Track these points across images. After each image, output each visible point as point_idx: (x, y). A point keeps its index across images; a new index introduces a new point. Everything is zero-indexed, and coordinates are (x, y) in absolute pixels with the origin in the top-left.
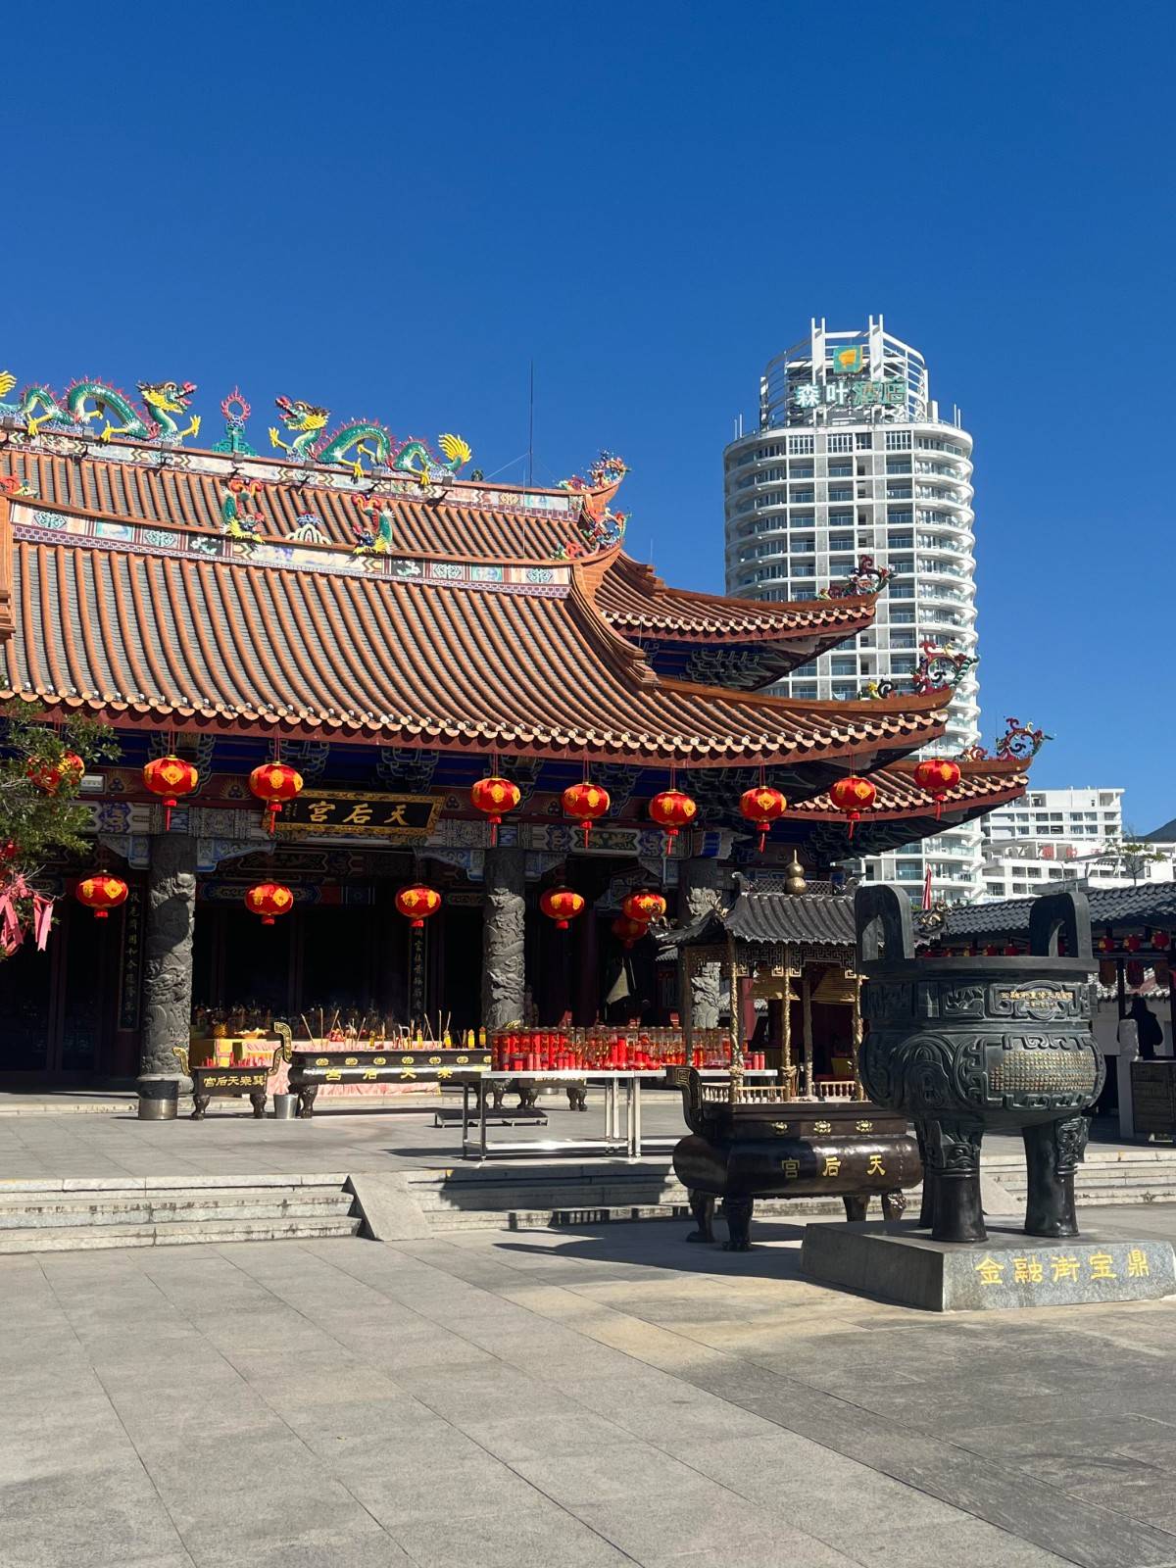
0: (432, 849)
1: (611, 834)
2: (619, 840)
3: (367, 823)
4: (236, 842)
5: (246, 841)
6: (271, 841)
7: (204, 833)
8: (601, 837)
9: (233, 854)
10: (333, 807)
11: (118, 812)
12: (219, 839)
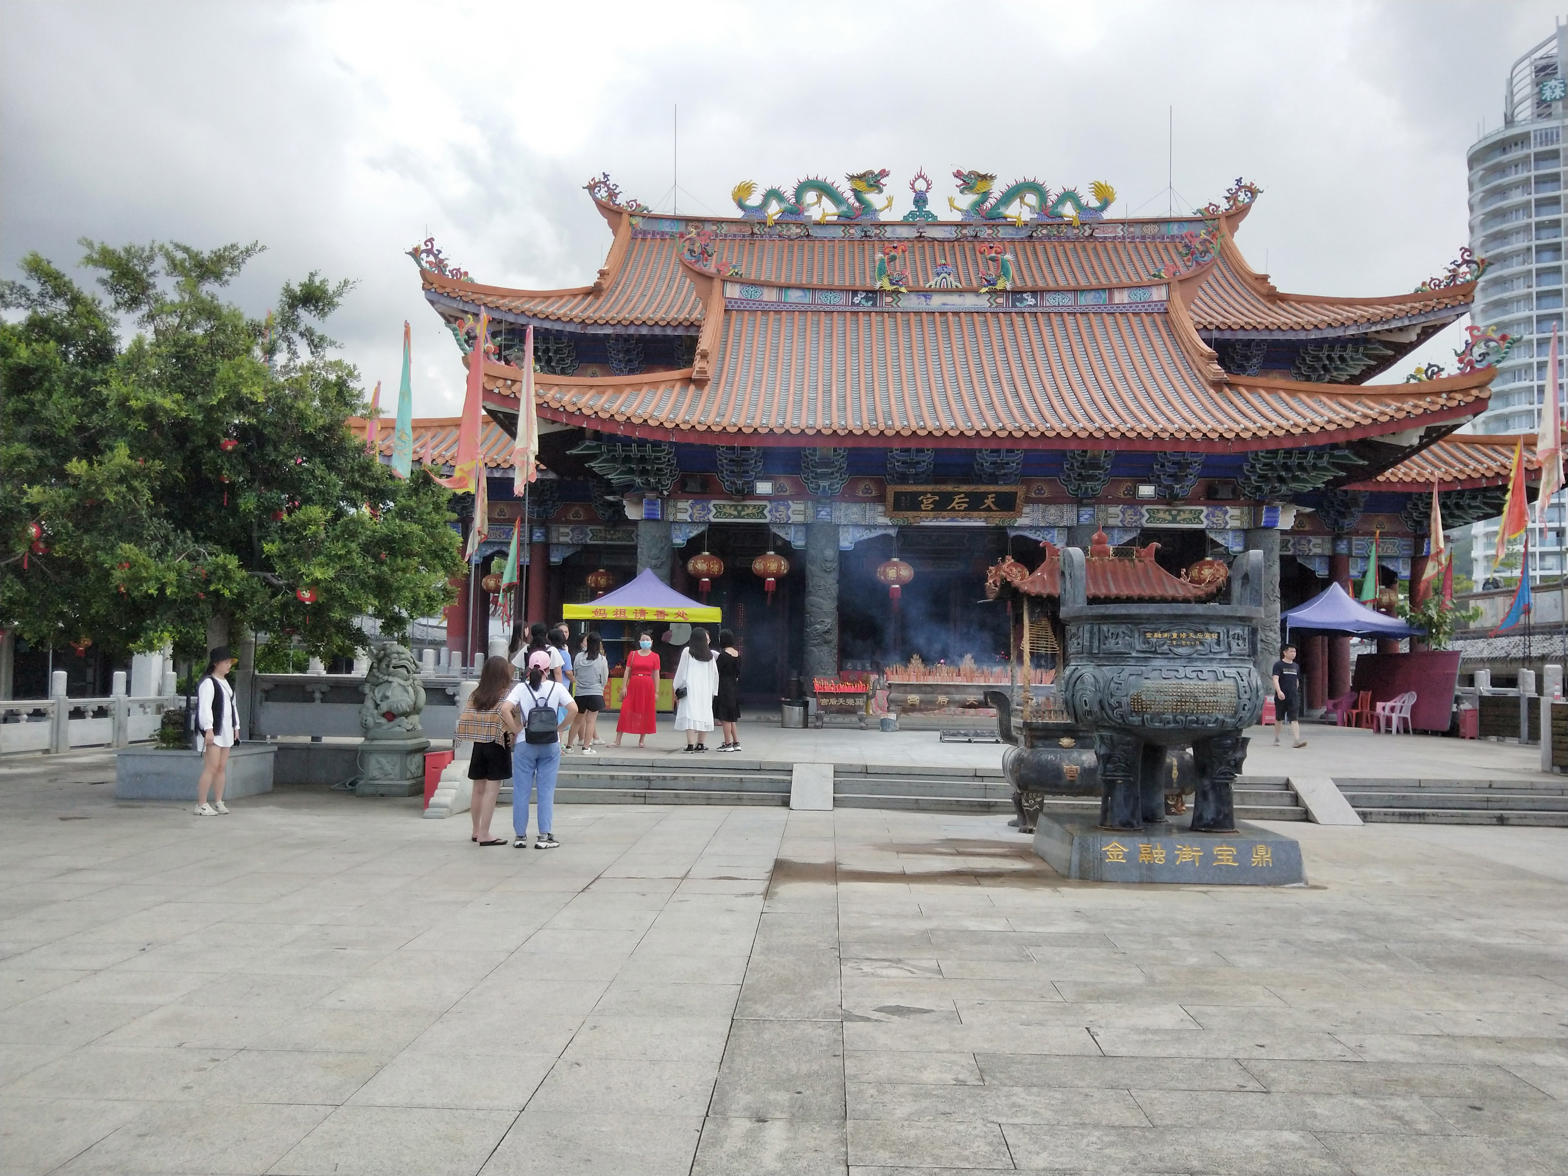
0: (1019, 528)
1: (1179, 511)
2: (1187, 515)
3: (965, 510)
4: (869, 527)
5: (875, 527)
6: (893, 526)
7: (844, 522)
8: (1170, 514)
9: (866, 537)
10: (937, 498)
11: (782, 508)
12: (856, 525)
